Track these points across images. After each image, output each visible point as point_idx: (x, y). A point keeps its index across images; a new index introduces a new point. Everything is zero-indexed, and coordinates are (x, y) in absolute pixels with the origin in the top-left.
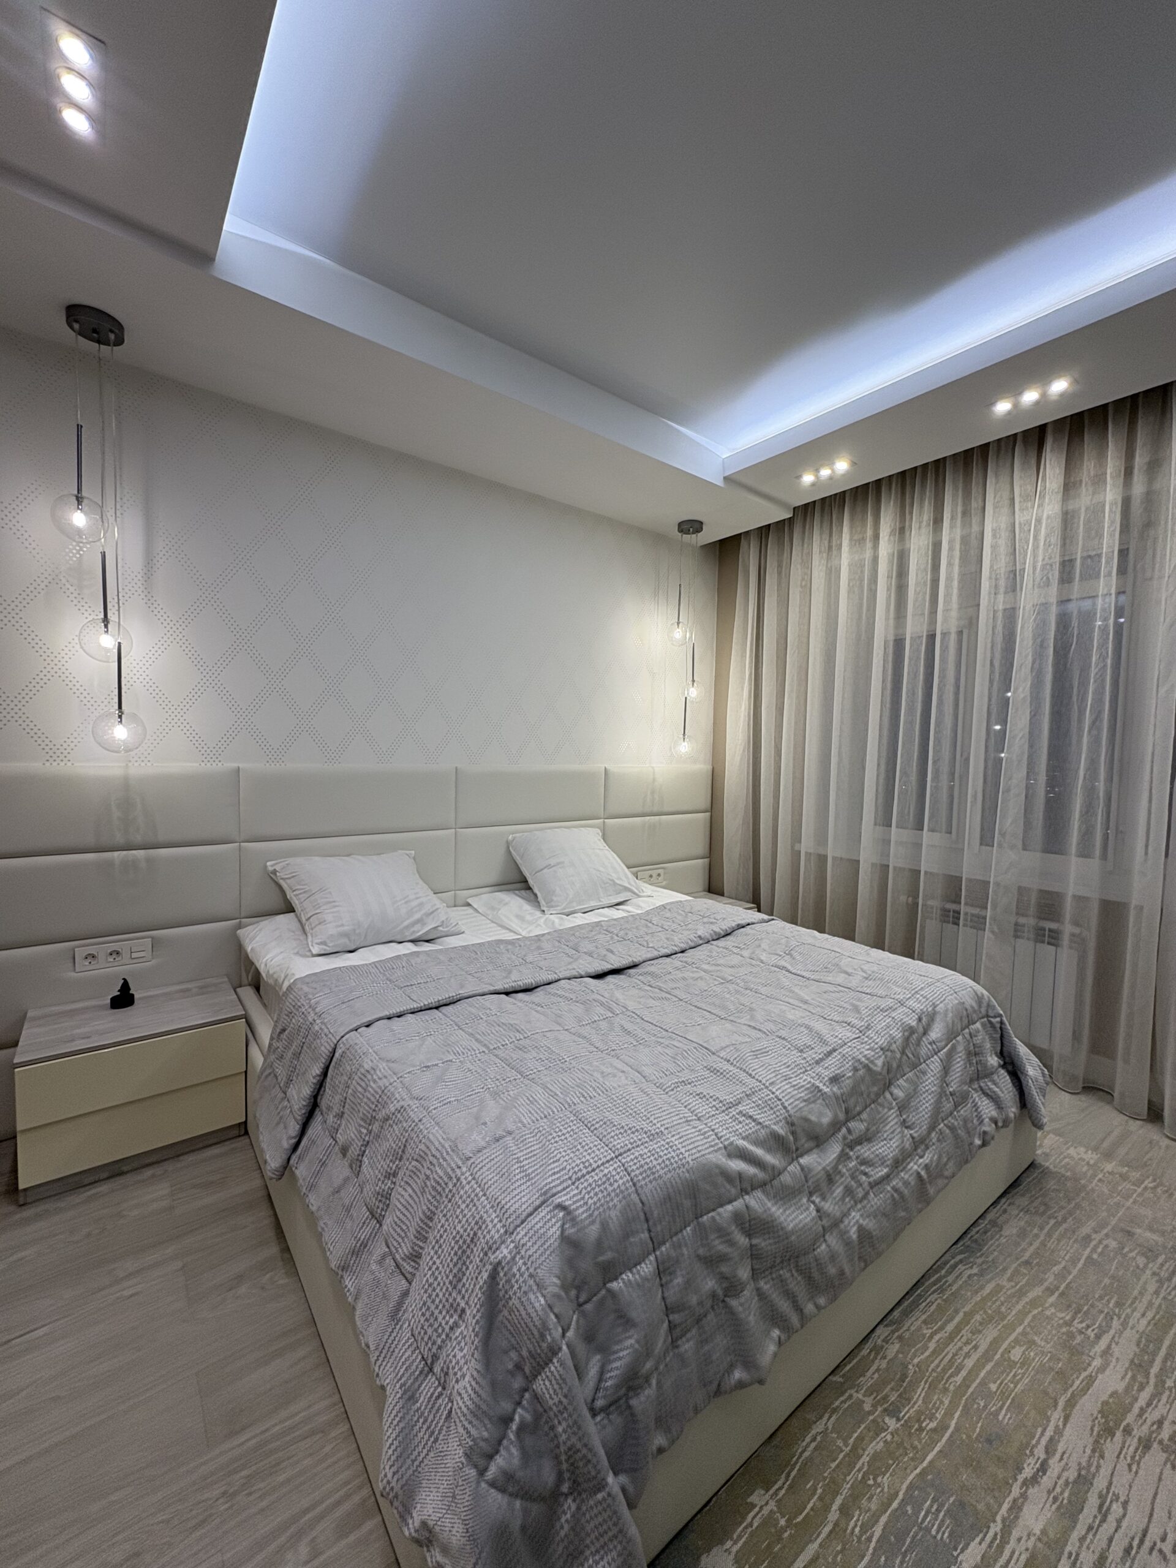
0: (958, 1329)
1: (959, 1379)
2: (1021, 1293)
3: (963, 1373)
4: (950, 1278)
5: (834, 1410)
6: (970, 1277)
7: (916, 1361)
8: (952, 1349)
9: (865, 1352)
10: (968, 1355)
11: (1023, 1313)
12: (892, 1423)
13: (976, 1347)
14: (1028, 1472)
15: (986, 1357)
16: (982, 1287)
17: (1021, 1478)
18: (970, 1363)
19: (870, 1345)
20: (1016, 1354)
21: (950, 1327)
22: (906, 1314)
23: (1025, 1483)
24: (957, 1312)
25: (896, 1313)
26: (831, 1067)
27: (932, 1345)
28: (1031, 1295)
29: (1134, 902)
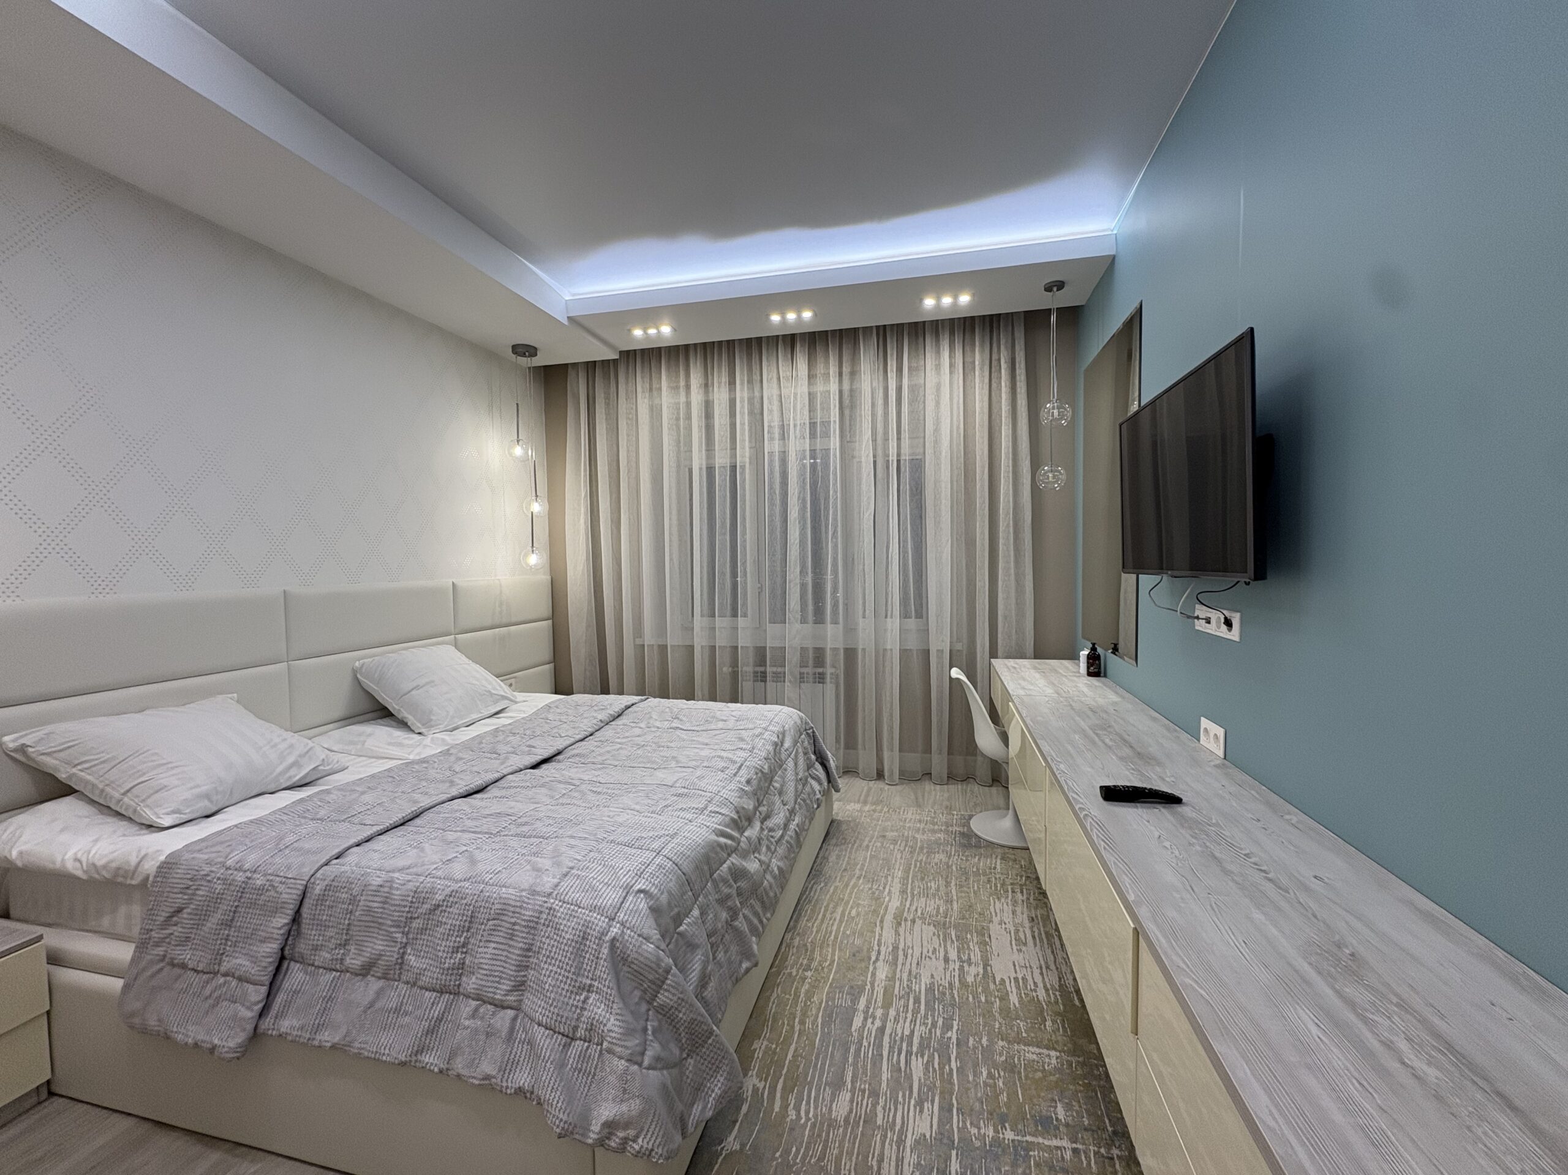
0: (824, 916)
1: (832, 937)
2: (847, 885)
3: (833, 933)
4: (812, 894)
5: (778, 985)
6: (821, 889)
7: (810, 940)
8: (824, 926)
9: (783, 950)
10: (833, 925)
11: (851, 893)
12: (809, 974)
13: (835, 920)
14: (873, 958)
15: (841, 922)
16: (828, 891)
17: (871, 962)
18: (835, 928)
19: (784, 945)
20: (854, 913)
21: (820, 916)
22: (797, 921)
23: (874, 962)
24: (821, 908)
25: (792, 924)
26: (744, 774)
27: (815, 930)
28: (852, 884)
29: (861, 647)
